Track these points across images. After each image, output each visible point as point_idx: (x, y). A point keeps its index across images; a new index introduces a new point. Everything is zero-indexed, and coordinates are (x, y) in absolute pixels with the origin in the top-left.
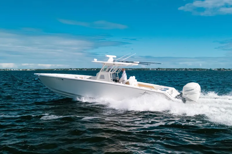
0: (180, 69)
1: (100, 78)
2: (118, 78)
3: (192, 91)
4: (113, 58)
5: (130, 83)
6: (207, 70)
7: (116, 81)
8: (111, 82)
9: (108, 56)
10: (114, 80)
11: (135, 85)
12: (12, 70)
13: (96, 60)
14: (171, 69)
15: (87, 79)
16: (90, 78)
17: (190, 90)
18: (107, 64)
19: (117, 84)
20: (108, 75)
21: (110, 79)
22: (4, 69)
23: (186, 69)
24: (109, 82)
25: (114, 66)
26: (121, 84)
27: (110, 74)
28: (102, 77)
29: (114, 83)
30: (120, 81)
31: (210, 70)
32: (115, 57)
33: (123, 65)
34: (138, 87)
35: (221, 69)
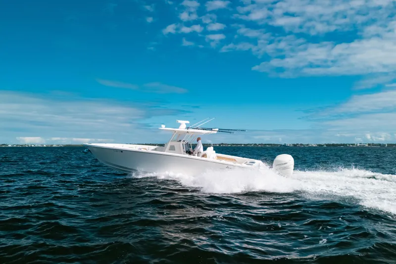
0: (248, 144)
1: (170, 150)
2: (191, 150)
3: (285, 165)
4: (186, 124)
5: (208, 155)
6: (281, 145)
7: (189, 153)
8: (184, 154)
9: (179, 121)
10: (187, 152)
11: (213, 158)
12: (33, 146)
13: (163, 127)
14: (237, 145)
15: (152, 150)
16: (155, 149)
17: (283, 164)
18: (179, 132)
19: (192, 156)
20: (180, 146)
21: (182, 150)
22: (22, 146)
23: (255, 144)
24: (181, 154)
25: (187, 134)
26: (196, 157)
27: (183, 144)
28: (172, 148)
29: (187, 156)
30: (194, 153)
31: (285, 146)
32: (188, 122)
33: (198, 133)
34: (218, 161)
35: (298, 144)
